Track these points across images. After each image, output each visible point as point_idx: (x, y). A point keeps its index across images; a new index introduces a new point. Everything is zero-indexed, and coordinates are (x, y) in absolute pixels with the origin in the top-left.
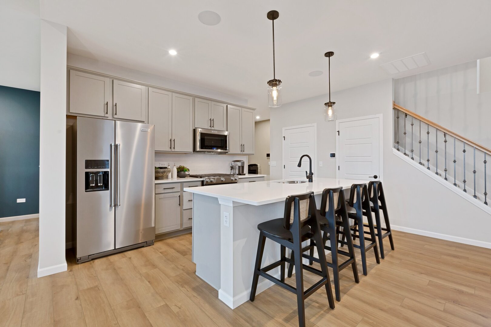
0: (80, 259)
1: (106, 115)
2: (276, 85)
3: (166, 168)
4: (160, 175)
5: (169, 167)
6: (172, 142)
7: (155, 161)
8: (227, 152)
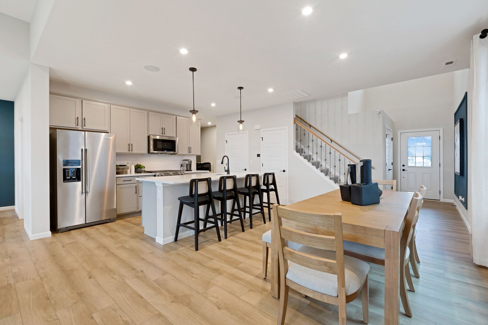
0: (60, 230)
1: (77, 127)
2: (194, 113)
3: (125, 165)
4: (120, 171)
5: (128, 165)
6: (130, 146)
7: (117, 160)
8: (177, 154)
